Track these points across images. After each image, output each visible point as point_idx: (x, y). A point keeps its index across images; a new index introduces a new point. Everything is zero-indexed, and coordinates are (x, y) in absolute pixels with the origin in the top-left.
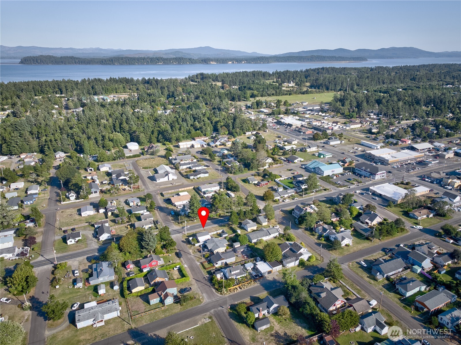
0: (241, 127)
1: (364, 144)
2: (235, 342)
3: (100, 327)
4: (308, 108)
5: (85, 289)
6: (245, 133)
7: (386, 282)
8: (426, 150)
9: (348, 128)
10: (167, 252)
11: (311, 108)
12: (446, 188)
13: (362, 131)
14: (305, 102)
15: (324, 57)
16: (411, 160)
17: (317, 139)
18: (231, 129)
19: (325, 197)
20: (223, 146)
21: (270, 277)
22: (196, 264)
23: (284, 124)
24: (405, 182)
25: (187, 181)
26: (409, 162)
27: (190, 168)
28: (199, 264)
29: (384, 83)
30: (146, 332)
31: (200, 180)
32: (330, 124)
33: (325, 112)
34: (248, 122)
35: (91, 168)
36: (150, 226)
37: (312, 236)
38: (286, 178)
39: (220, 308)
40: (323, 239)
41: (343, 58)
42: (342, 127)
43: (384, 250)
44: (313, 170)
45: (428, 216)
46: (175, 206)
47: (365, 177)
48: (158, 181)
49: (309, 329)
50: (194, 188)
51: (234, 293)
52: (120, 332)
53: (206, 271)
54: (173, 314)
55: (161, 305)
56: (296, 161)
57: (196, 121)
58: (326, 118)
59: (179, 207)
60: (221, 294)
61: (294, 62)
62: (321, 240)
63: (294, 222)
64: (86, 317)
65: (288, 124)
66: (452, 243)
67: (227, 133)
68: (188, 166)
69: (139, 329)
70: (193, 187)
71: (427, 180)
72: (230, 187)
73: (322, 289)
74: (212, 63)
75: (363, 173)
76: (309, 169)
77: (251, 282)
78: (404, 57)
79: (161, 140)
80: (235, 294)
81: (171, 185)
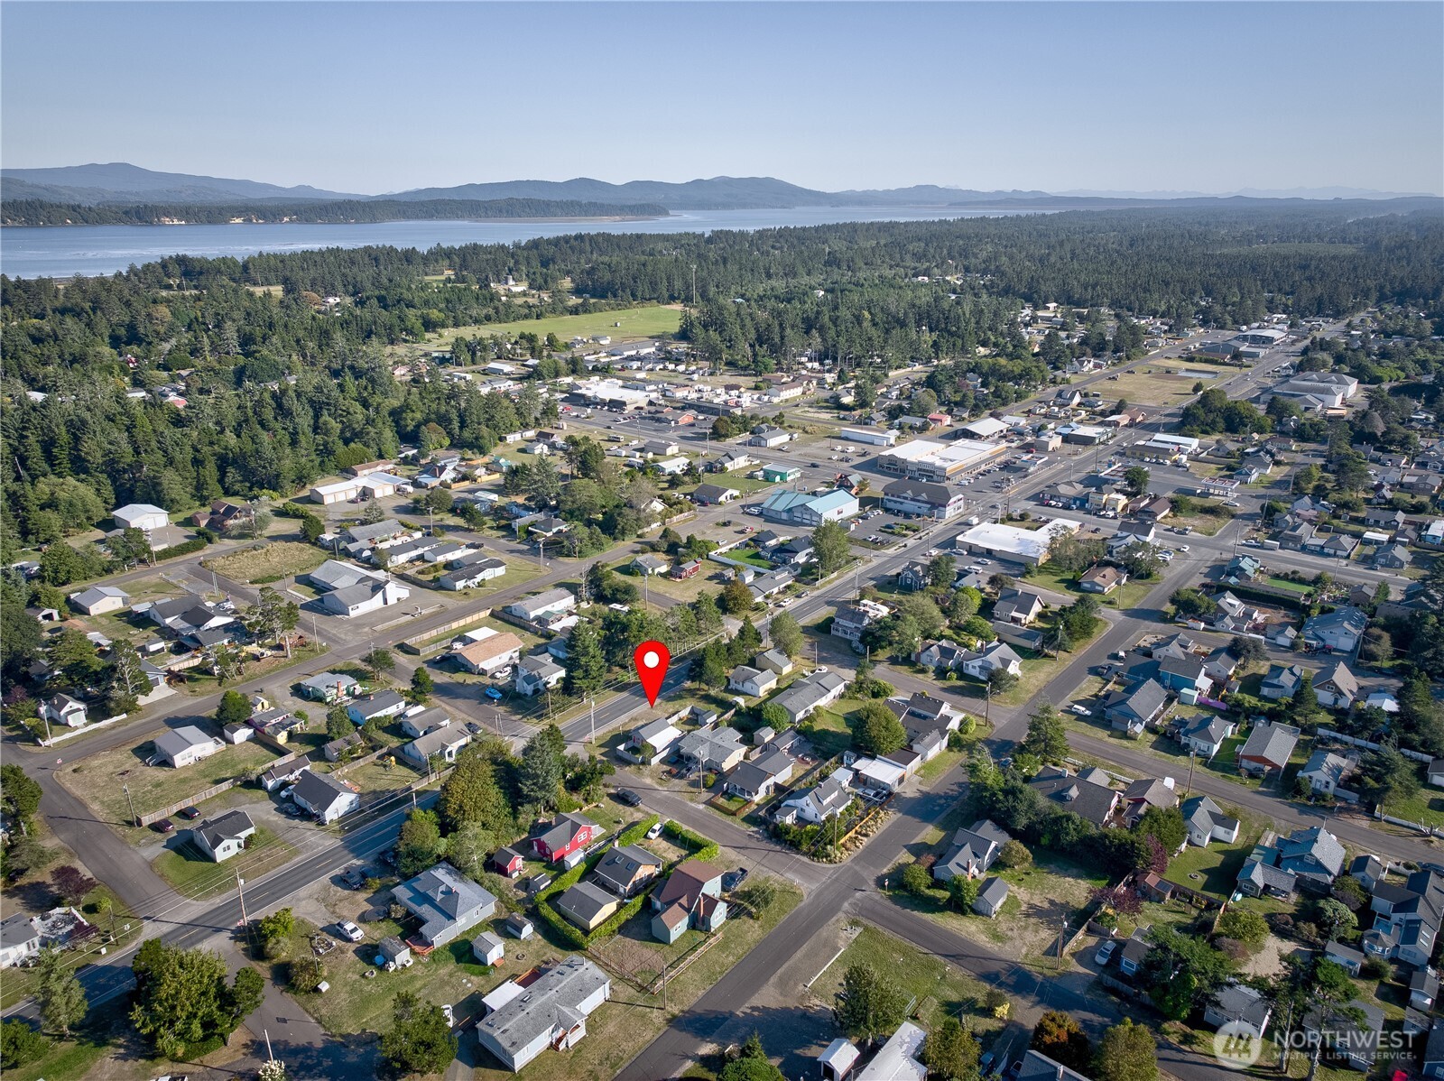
0: (488, 420)
1: (850, 436)
2: (967, 956)
3: (580, 1042)
4: (626, 354)
5: (426, 966)
6: (502, 439)
7: (1152, 738)
8: (996, 436)
9: (776, 400)
10: (586, 800)
11: (633, 353)
12: (1103, 516)
13: (816, 404)
14: (604, 338)
15: (548, 204)
16: (984, 461)
17: (726, 436)
18: (457, 430)
19: (871, 579)
20: (467, 483)
21: (910, 792)
22: (700, 811)
23: (597, 404)
24: (1016, 515)
25: (451, 597)
26: (983, 467)
27: (421, 558)
28: (702, 807)
29: (769, 276)
30: (724, 1009)
31: (489, 587)
32: (721, 391)
33: (677, 360)
34: (506, 403)
35: (47, 611)
36: (462, 742)
37: (920, 676)
38: (732, 546)
39: (858, 894)
40: (954, 675)
41: (602, 205)
42: (759, 399)
43: (1094, 671)
44: (784, 516)
45: (1118, 583)
46: (483, 673)
47: (918, 516)
48: (353, 614)
49: (1090, 874)
50: (492, 615)
51: (859, 851)
52: (649, 1035)
53: (738, 820)
54: (753, 946)
55: (700, 936)
56: (722, 499)
57: (325, 412)
58: (695, 377)
59: (498, 675)
60: (830, 862)
61: (458, 217)
62: (950, 678)
63: (849, 651)
64: (529, 1028)
65: (611, 401)
66: (1204, 629)
67: (447, 442)
68: (414, 554)
69: (699, 1010)
70: (489, 612)
71: (1053, 503)
72: (608, 593)
73: (1061, 781)
74: (167, 220)
75: (909, 506)
76: (770, 514)
77: (878, 813)
78: (757, 206)
79: (237, 487)
80: (864, 851)
81: (408, 618)
